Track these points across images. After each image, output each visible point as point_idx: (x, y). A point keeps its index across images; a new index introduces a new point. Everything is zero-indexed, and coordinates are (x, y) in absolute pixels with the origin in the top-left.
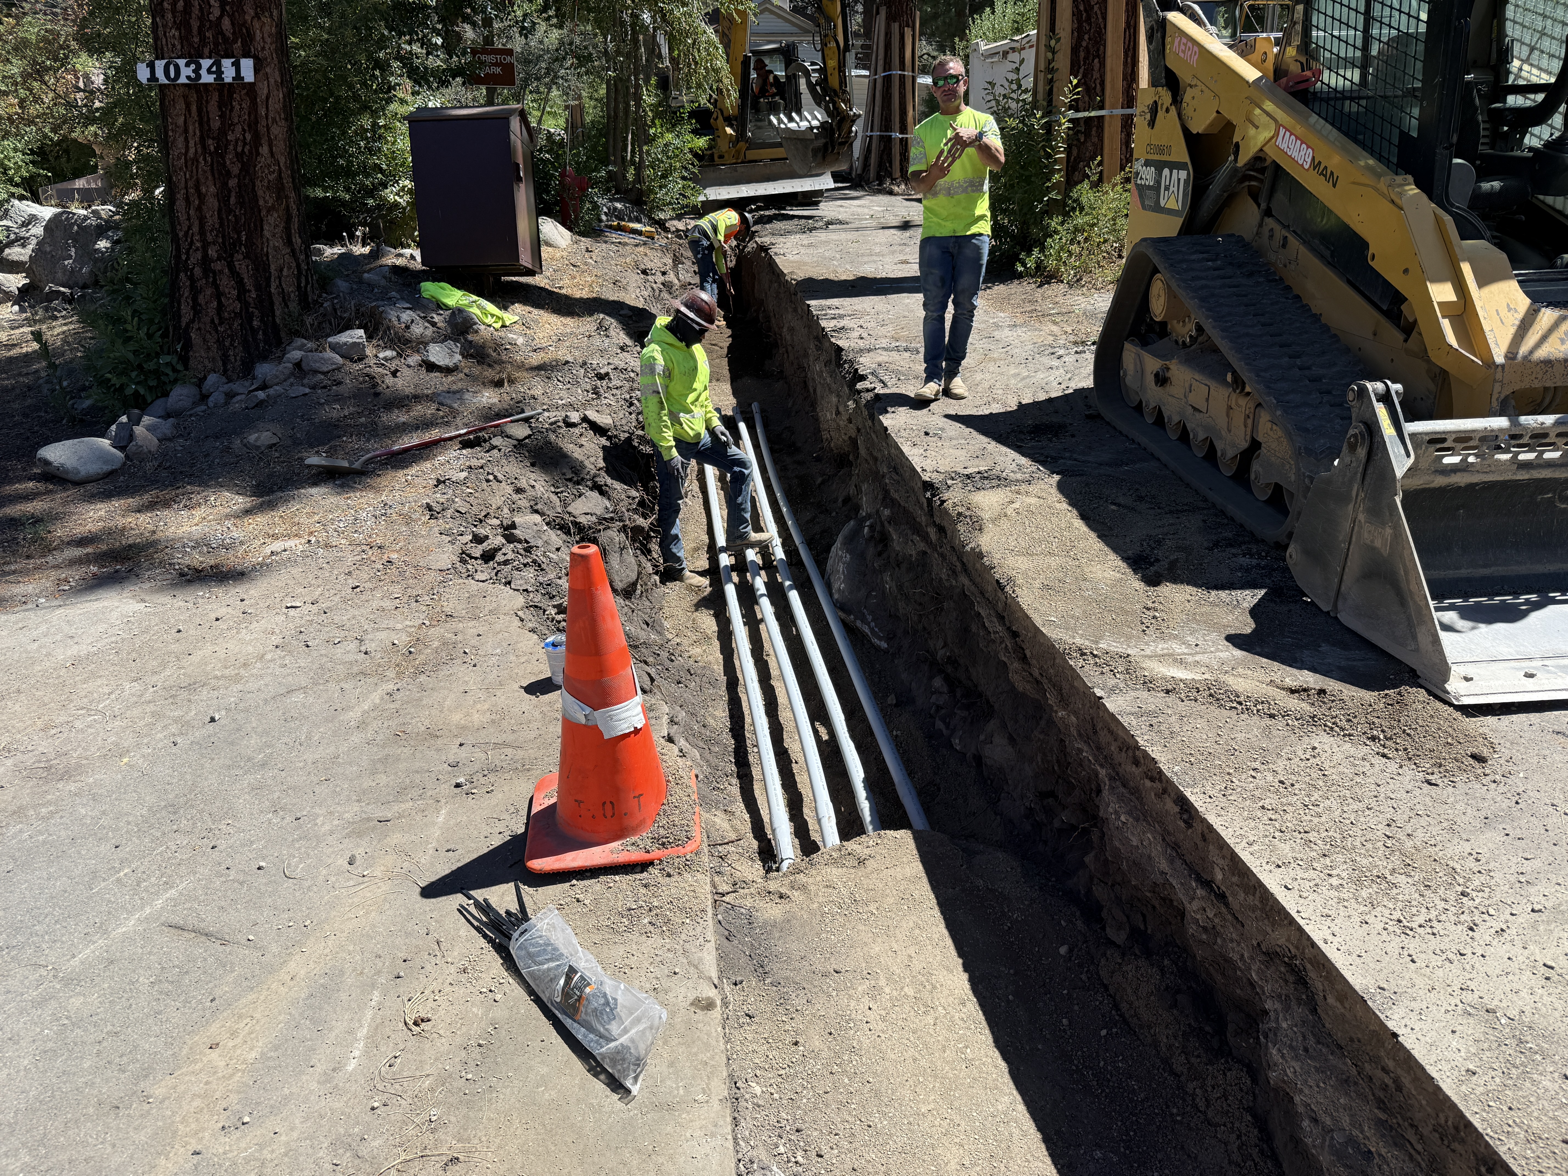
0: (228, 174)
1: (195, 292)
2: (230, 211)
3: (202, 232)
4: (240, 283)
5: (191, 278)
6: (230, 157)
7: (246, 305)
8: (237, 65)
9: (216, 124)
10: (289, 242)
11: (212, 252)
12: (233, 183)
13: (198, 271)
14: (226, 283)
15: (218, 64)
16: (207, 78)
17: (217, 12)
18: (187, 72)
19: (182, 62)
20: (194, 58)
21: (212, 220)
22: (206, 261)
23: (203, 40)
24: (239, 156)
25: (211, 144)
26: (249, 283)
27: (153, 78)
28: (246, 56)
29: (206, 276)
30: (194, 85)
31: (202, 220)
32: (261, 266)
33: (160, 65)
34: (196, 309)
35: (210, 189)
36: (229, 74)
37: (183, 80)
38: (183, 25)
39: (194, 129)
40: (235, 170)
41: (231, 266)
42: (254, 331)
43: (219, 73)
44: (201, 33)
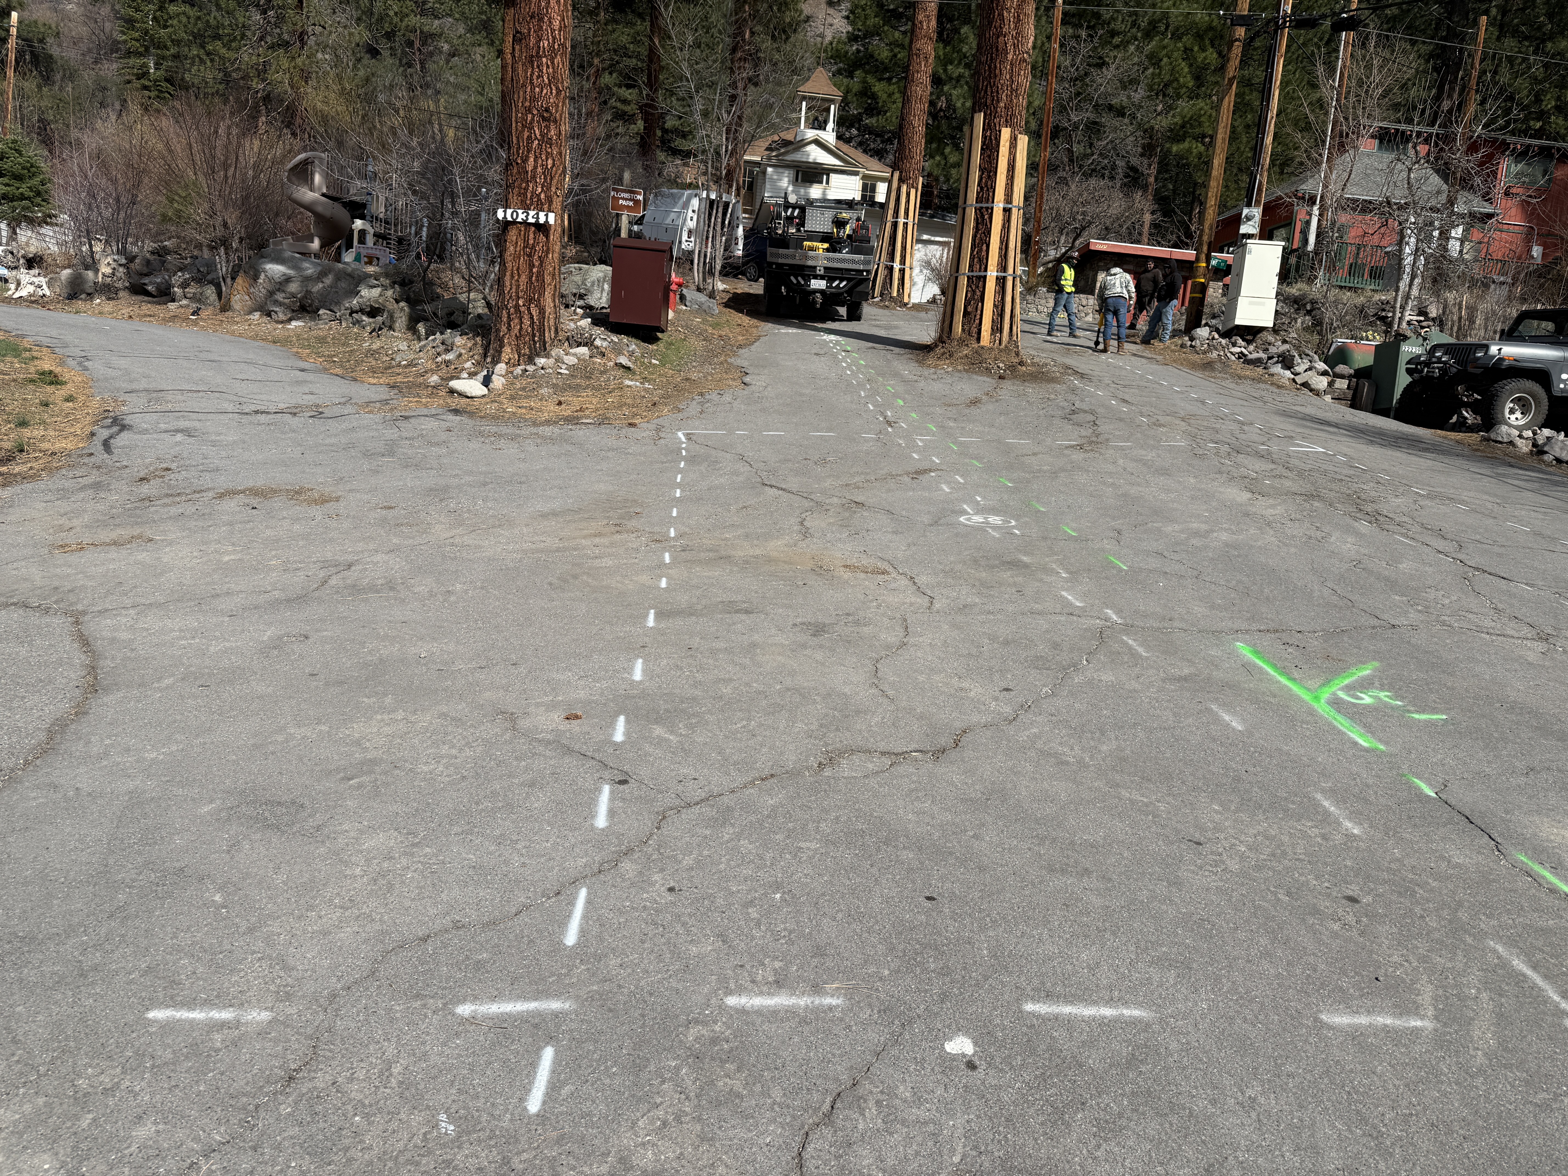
1: (510, 319)
3: (517, 293)
4: (532, 318)
7: (533, 329)
8: (547, 215)
9: (531, 242)
10: (554, 301)
11: (521, 302)
12: (535, 270)
13: (512, 310)
14: (525, 318)
15: (537, 214)
16: (531, 220)
17: (540, 190)
18: (522, 216)
19: (520, 212)
20: (526, 210)
22: (517, 306)
23: (532, 202)
25: (527, 251)
26: (535, 318)
27: (505, 217)
28: (550, 210)
29: (516, 312)
30: (524, 222)
31: (518, 286)
32: (542, 312)
33: (509, 211)
34: (509, 328)
35: (524, 272)
36: (542, 219)
37: (519, 220)
38: (524, 195)
39: (520, 243)
40: (537, 264)
41: (529, 309)
42: (535, 342)
43: (538, 218)
44: (531, 199)
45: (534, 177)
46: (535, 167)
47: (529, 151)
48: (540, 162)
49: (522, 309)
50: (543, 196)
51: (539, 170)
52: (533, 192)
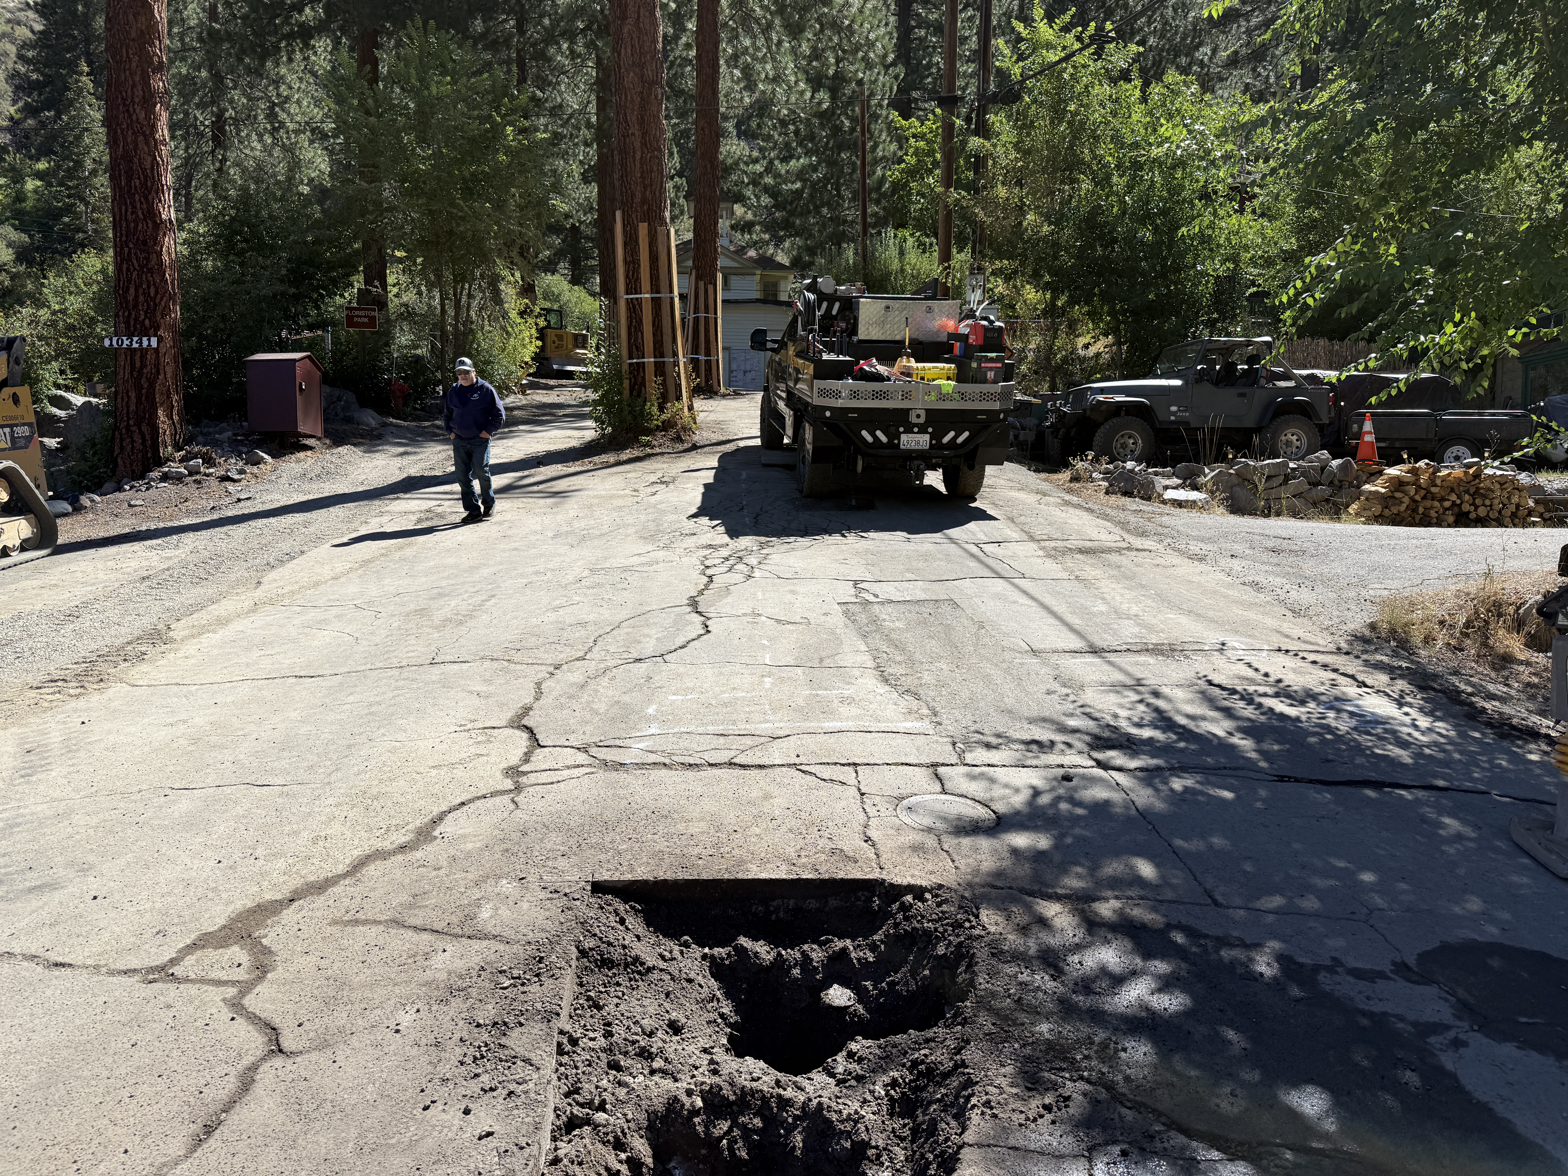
0: (143, 388)
1: (122, 440)
2: (142, 404)
3: (127, 414)
4: (142, 437)
5: (121, 434)
6: (143, 380)
7: (146, 447)
8: (149, 340)
9: (138, 365)
11: (130, 423)
12: (144, 391)
13: (124, 431)
14: (137, 437)
15: (141, 339)
16: (135, 345)
17: (143, 317)
18: (126, 342)
19: (125, 338)
20: (130, 337)
21: (133, 407)
22: (128, 427)
23: (135, 329)
24: (148, 379)
25: (135, 374)
26: (148, 437)
27: (111, 345)
28: (154, 336)
29: (128, 433)
30: (130, 349)
31: (127, 408)
32: (155, 429)
33: (115, 339)
35: (133, 395)
36: (145, 343)
37: (124, 346)
38: (127, 323)
39: (128, 367)
40: (145, 386)
41: (139, 429)
43: (141, 343)
44: (135, 326)
45: (136, 306)
46: (136, 296)
47: (129, 282)
48: (141, 291)
49: (133, 429)
50: (147, 322)
51: (141, 298)
52: (136, 319)
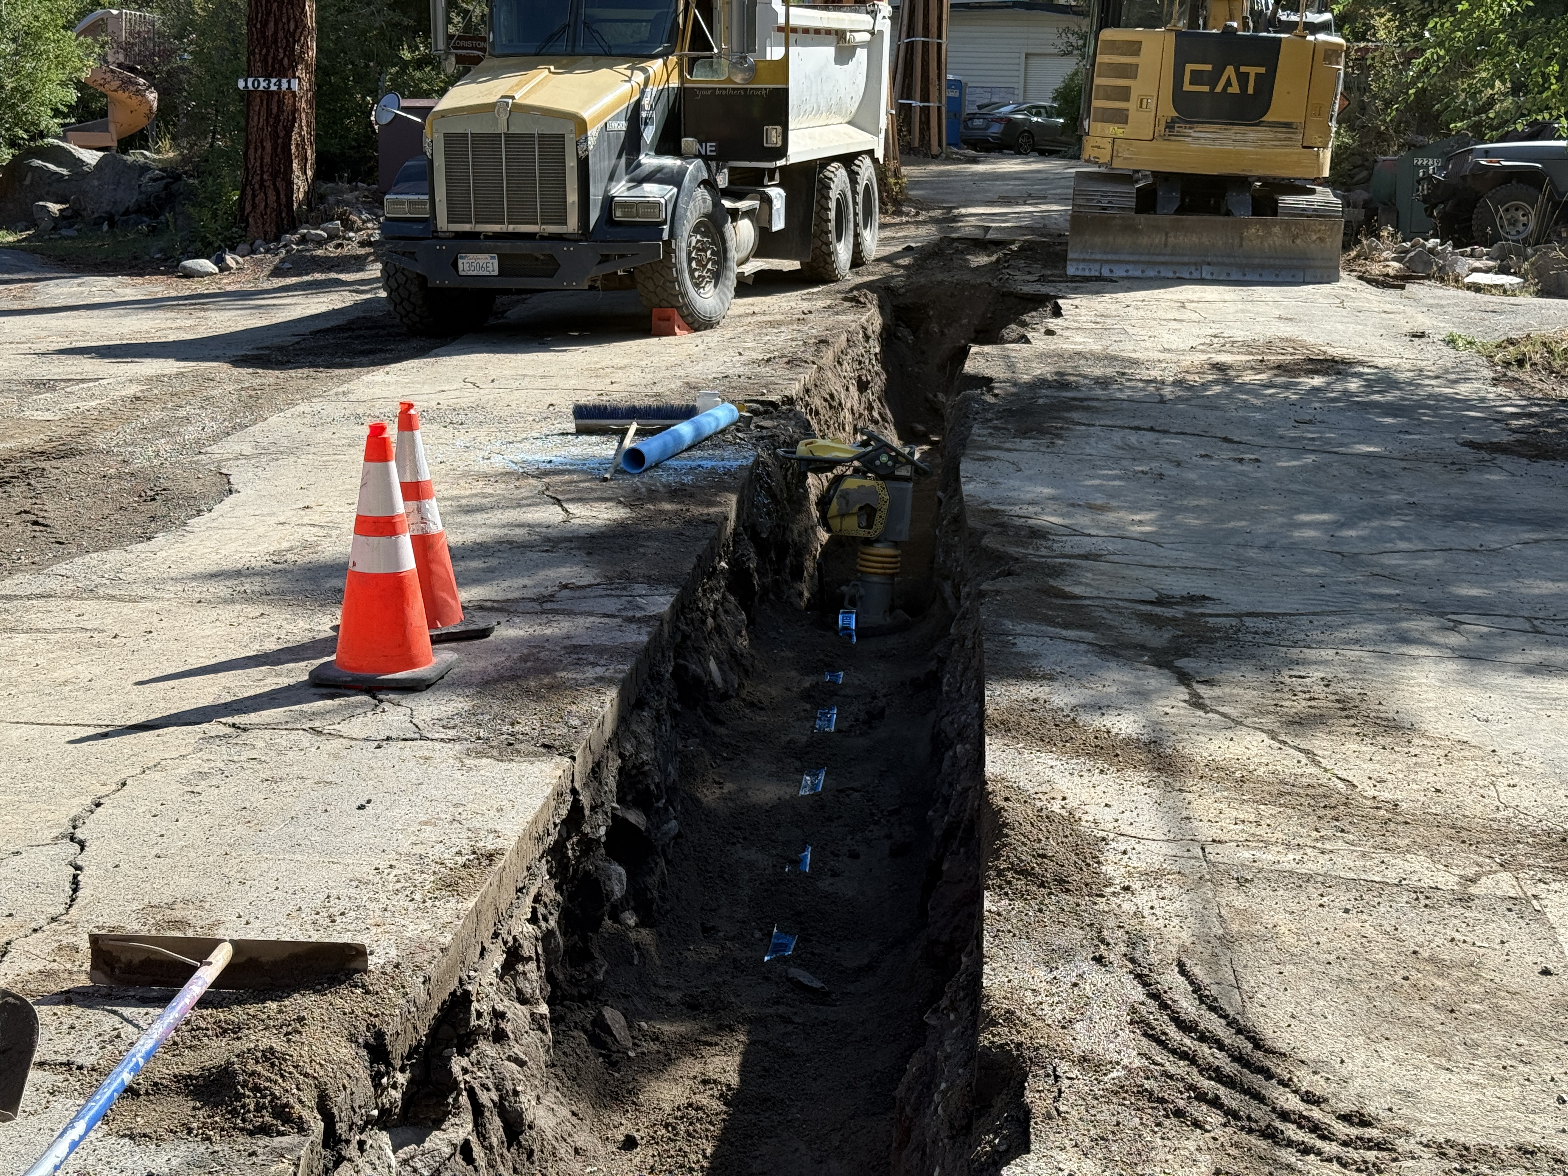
0: (278, 137)
1: (254, 196)
2: (277, 155)
3: (261, 166)
4: (278, 193)
5: (253, 190)
6: (280, 127)
7: (279, 205)
8: (289, 82)
9: (275, 111)
10: (305, 173)
11: (265, 177)
12: (279, 141)
13: (257, 186)
14: (271, 193)
15: (280, 81)
16: (273, 88)
17: (281, 55)
18: (263, 84)
19: (261, 80)
20: (268, 77)
21: (267, 159)
22: (261, 181)
23: (274, 69)
24: (283, 128)
25: (271, 121)
26: (282, 193)
27: (246, 86)
28: (294, 77)
29: (260, 188)
30: (267, 91)
31: (262, 159)
32: (289, 185)
33: (250, 80)
34: (254, 206)
35: (268, 145)
36: (285, 86)
37: (261, 88)
38: (265, 61)
39: (263, 113)
40: (282, 134)
41: (274, 184)
42: (282, 220)
43: (280, 85)
44: (273, 66)
45: (275, 42)
46: (276, 33)
47: (268, 14)
48: (280, 26)
49: (267, 184)
50: (286, 61)
51: (281, 34)
52: (275, 58)
